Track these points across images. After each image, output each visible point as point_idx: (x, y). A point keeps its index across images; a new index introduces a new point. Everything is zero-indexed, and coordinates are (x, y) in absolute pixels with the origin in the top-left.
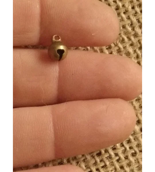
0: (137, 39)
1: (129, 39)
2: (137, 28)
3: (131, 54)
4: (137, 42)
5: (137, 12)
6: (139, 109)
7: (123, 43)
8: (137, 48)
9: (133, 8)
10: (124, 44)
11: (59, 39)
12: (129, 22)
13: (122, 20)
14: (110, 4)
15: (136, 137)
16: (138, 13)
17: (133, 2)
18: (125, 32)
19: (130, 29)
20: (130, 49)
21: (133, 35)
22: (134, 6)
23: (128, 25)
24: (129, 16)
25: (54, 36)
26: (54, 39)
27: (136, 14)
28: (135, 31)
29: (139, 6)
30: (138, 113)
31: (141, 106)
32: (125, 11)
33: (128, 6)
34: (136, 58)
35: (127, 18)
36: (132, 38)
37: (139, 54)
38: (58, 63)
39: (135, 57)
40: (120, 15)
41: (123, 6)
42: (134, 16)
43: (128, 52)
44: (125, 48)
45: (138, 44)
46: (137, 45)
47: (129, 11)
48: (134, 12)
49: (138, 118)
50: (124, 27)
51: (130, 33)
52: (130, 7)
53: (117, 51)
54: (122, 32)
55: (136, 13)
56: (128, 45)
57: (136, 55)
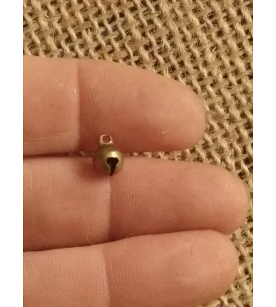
0: (234, 126)
1: (221, 126)
2: (234, 109)
3: (225, 150)
4: (233, 132)
5: (233, 82)
6: (241, 237)
7: (213, 133)
8: (234, 141)
9: (226, 77)
10: (213, 135)
11: (110, 140)
12: (220, 99)
13: (209, 96)
14: (189, 72)
15: (238, 283)
16: (234, 85)
17: (225, 68)
18: (215, 115)
19: (221, 110)
20: (224, 142)
21: (227, 120)
22: (227, 74)
23: (219, 104)
24: (219, 91)
25: (102, 137)
26: (102, 142)
27: (230, 87)
28: (230, 114)
29: (234, 73)
30: (240, 244)
31: (243, 233)
32: (212, 82)
33: (218, 75)
34: (233, 156)
35: (216, 93)
36: (226, 125)
37: (237, 150)
38: (109, 179)
39: (231, 155)
40: (205, 89)
41: (210, 74)
42: (227, 89)
43: (221, 147)
44: (214, 140)
45: (236, 133)
46: (235, 136)
47: (220, 82)
48: (228, 83)
49: (240, 252)
50: (212, 107)
51: (222, 117)
52: (221, 76)
53: (202, 147)
54: (210, 116)
55: (231, 84)
56: (219, 137)
57: (233, 152)
